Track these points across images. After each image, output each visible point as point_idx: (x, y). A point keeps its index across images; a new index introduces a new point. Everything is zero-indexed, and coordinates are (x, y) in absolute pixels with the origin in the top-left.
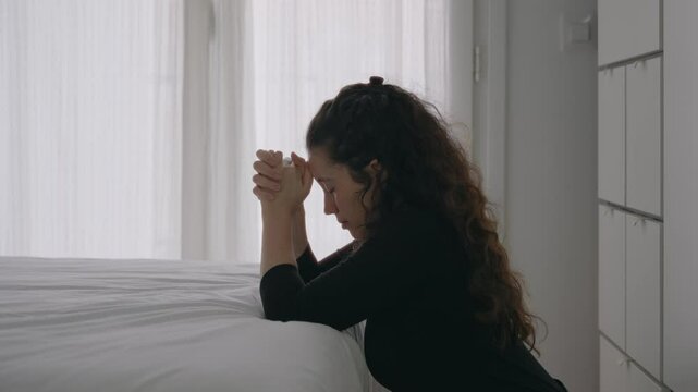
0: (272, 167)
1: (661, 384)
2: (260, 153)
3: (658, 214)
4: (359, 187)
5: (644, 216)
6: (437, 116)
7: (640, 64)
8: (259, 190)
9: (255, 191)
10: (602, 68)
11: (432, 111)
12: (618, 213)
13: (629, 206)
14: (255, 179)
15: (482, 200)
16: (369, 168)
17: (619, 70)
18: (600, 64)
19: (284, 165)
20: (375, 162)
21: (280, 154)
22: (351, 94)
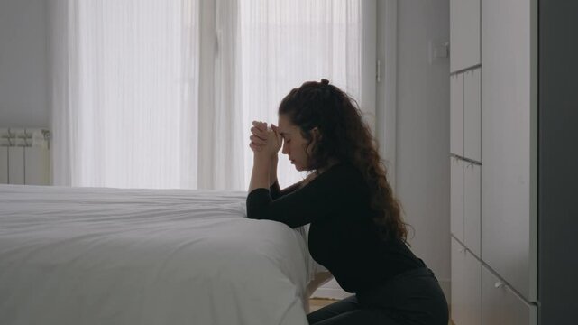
0: (261, 131)
1: (481, 260)
2: (254, 123)
3: (479, 160)
4: (305, 141)
5: (474, 162)
6: (356, 107)
7: (470, 72)
8: (253, 145)
9: (251, 146)
10: (453, 74)
11: (354, 104)
12: (461, 162)
13: (466, 157)
14: (251, 138)
15: (377, 157)
16: (312, 131)
17: (461, 75)
18: (451, 71)
19: (268, 130)
20: (316, 128)
21: (266, 124)
22: (309, 88)
